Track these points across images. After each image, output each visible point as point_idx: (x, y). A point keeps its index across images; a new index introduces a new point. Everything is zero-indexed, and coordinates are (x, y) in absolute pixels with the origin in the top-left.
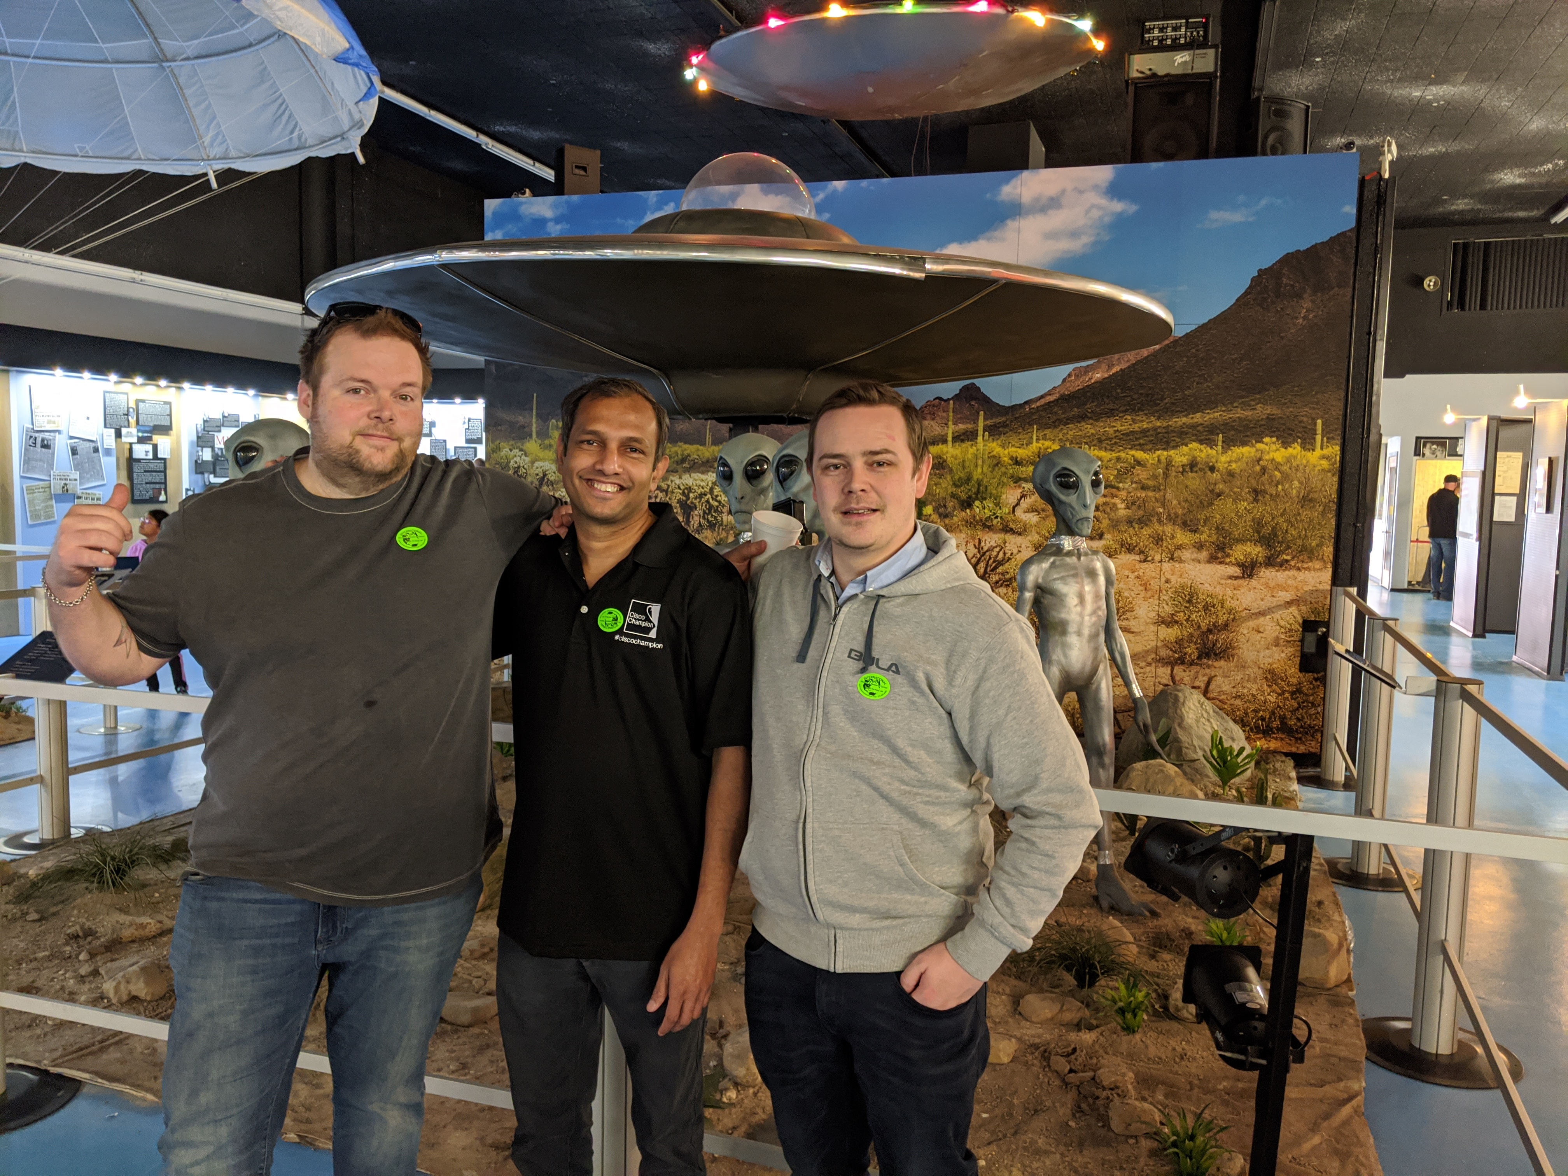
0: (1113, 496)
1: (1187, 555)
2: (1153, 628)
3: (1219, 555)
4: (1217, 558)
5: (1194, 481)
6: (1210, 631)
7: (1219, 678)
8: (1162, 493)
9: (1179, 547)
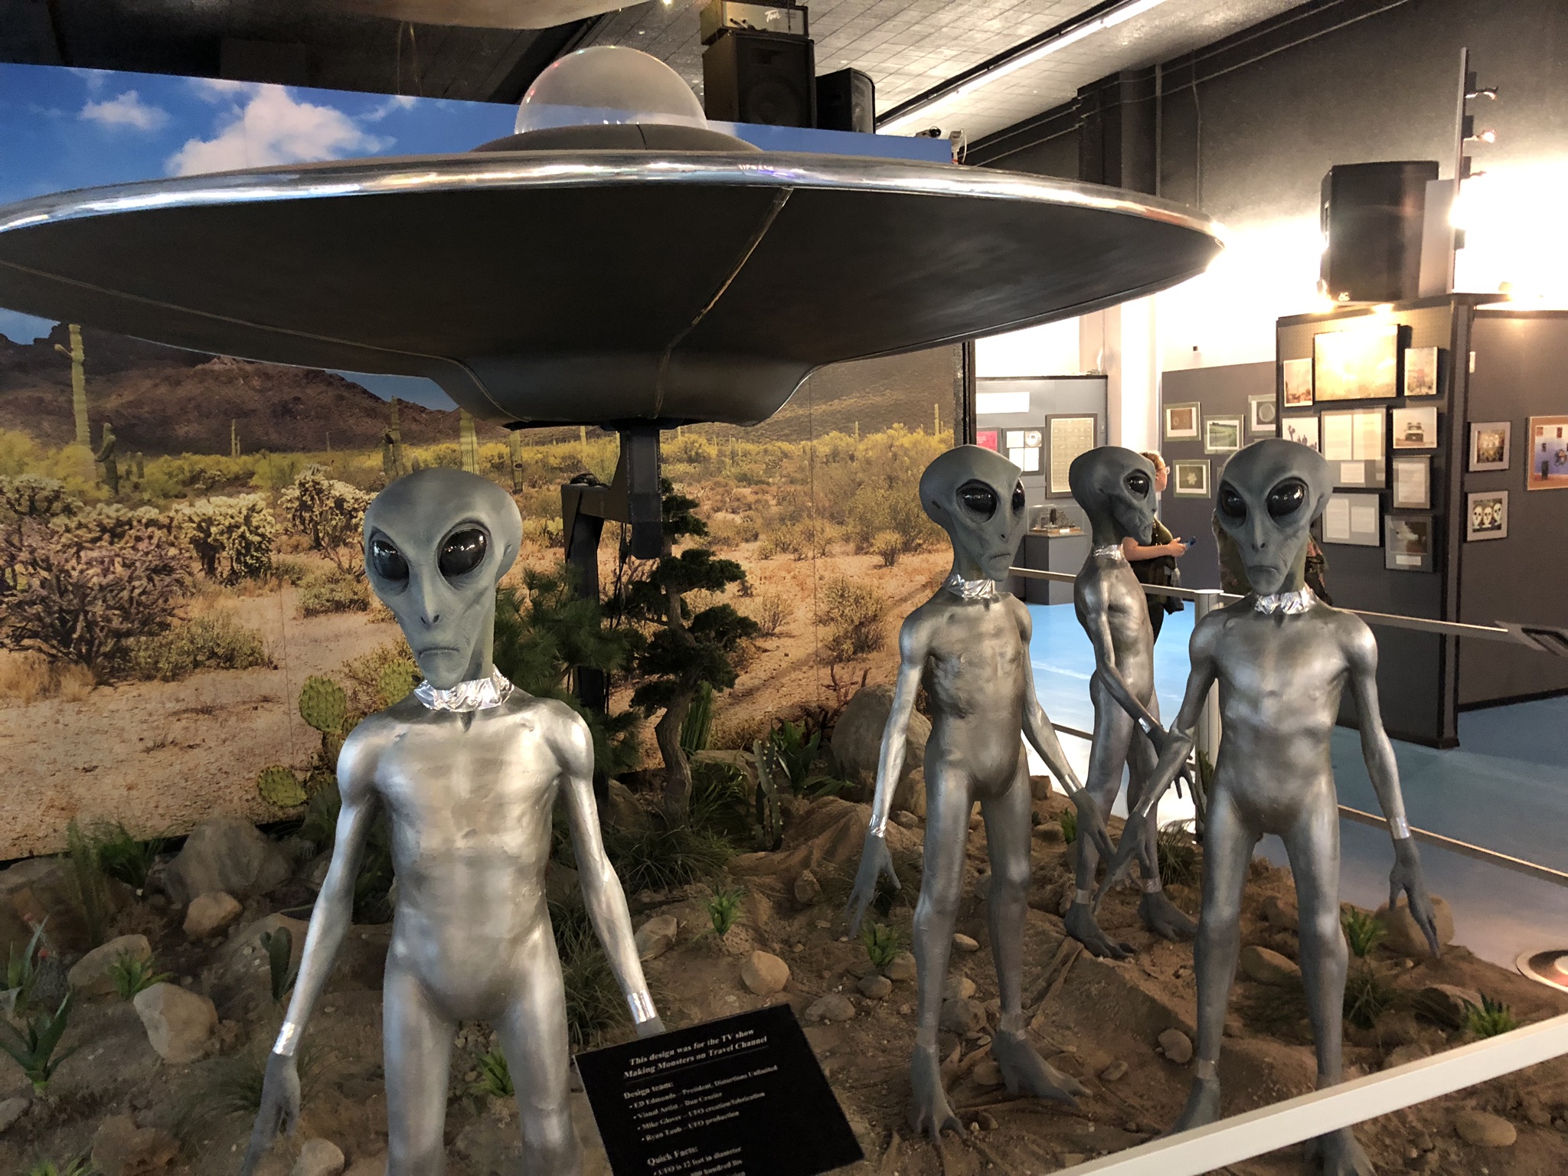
0: (765, 492)
1: (836, 548)
2: (812, 629)
3: (865, 545)
4: (863, 549)
5: (836, 471)
6: (861, 624)
7: (873, 670)
8: (809, 486)
9: (829, 541)
